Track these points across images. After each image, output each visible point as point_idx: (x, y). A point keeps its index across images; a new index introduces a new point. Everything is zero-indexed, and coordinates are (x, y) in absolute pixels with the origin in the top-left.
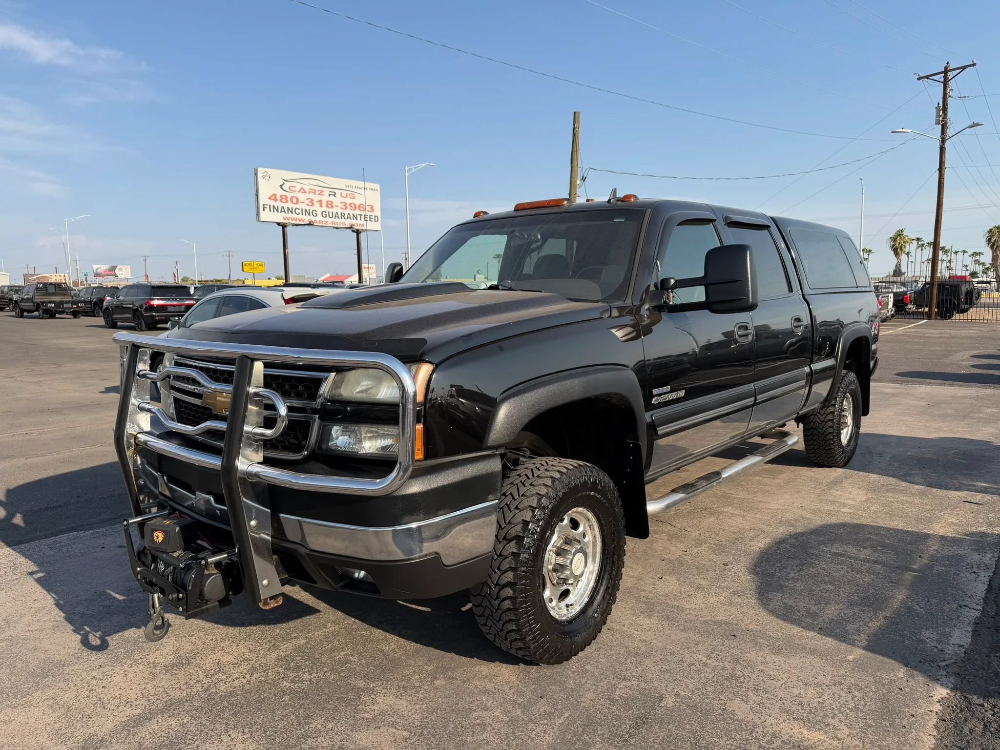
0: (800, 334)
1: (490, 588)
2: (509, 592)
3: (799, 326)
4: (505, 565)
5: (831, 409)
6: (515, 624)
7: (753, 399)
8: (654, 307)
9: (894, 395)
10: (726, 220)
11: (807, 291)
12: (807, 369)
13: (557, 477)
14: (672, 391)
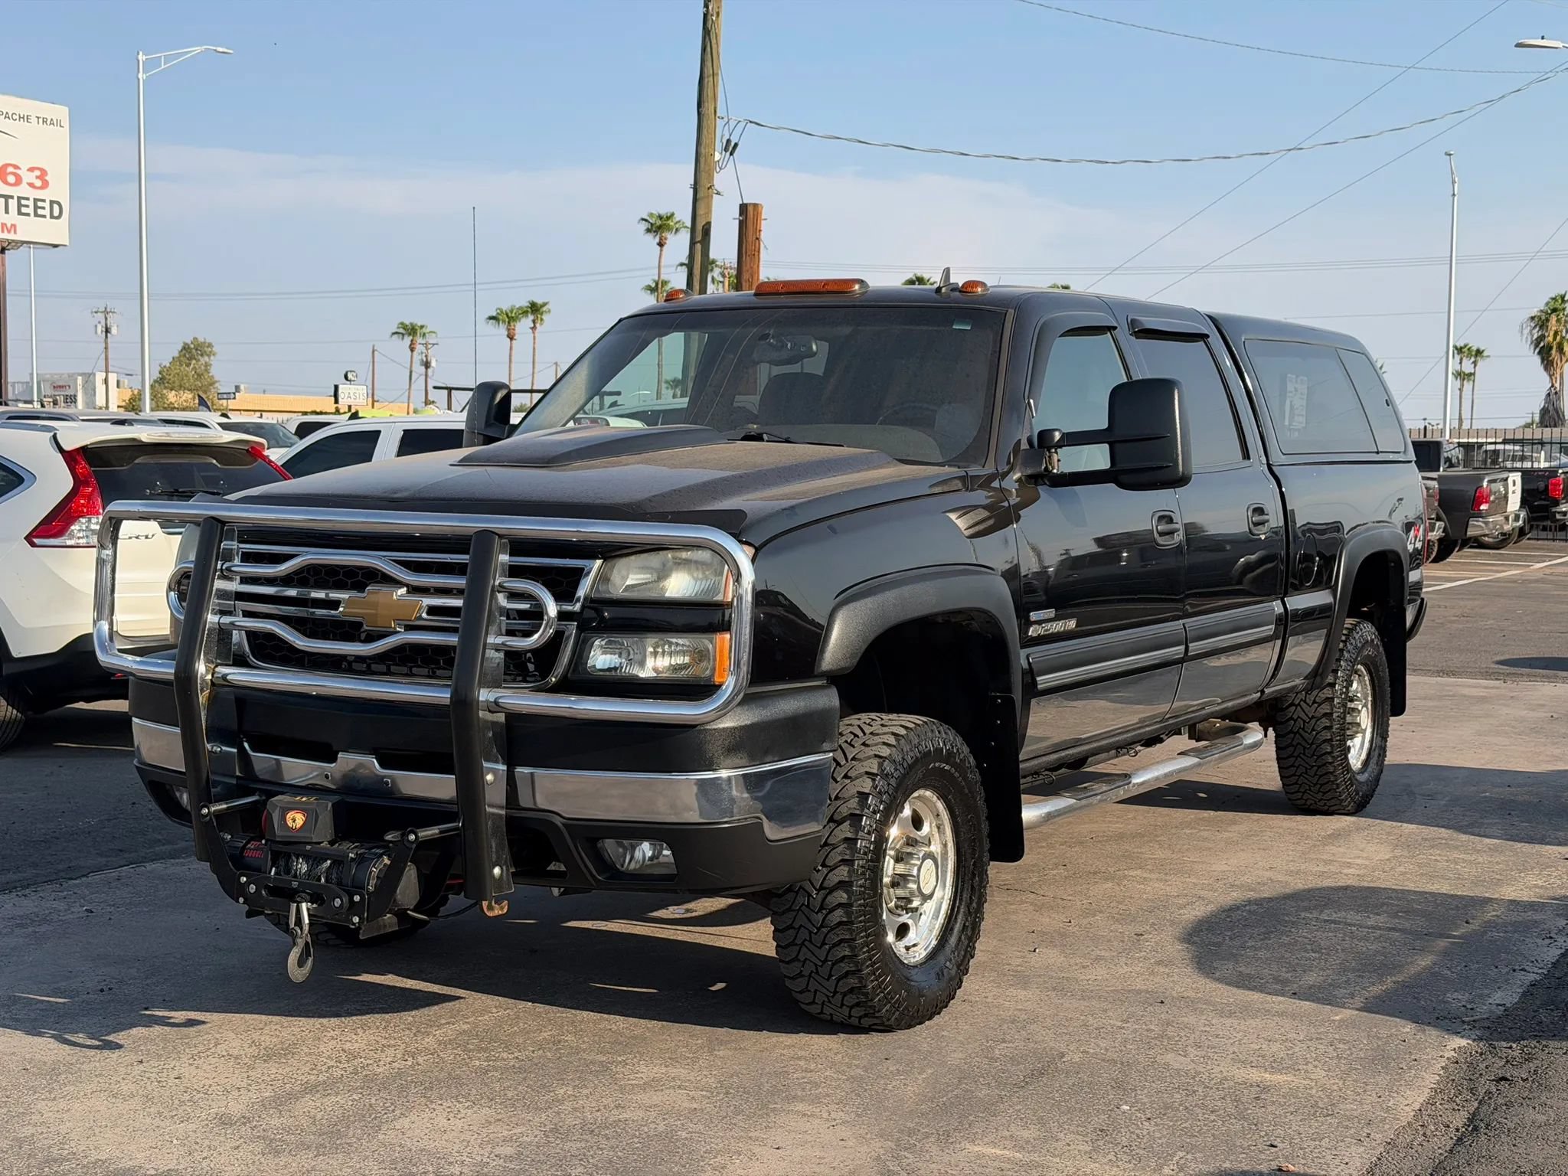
0: (1263, 537)
1: (810, 895)
2: (842, 896)
3: (1262, 523)
4: (835, 857)
5: (1327, 693)
6: (849, 946)
7: (1182, 648)
8: (1030, 477)
9: (1483, 700)
10: (1133, 328)
11: (1276, 458)
12: (1277, 607)
13: (902, 734)
14: (1057, 618)
